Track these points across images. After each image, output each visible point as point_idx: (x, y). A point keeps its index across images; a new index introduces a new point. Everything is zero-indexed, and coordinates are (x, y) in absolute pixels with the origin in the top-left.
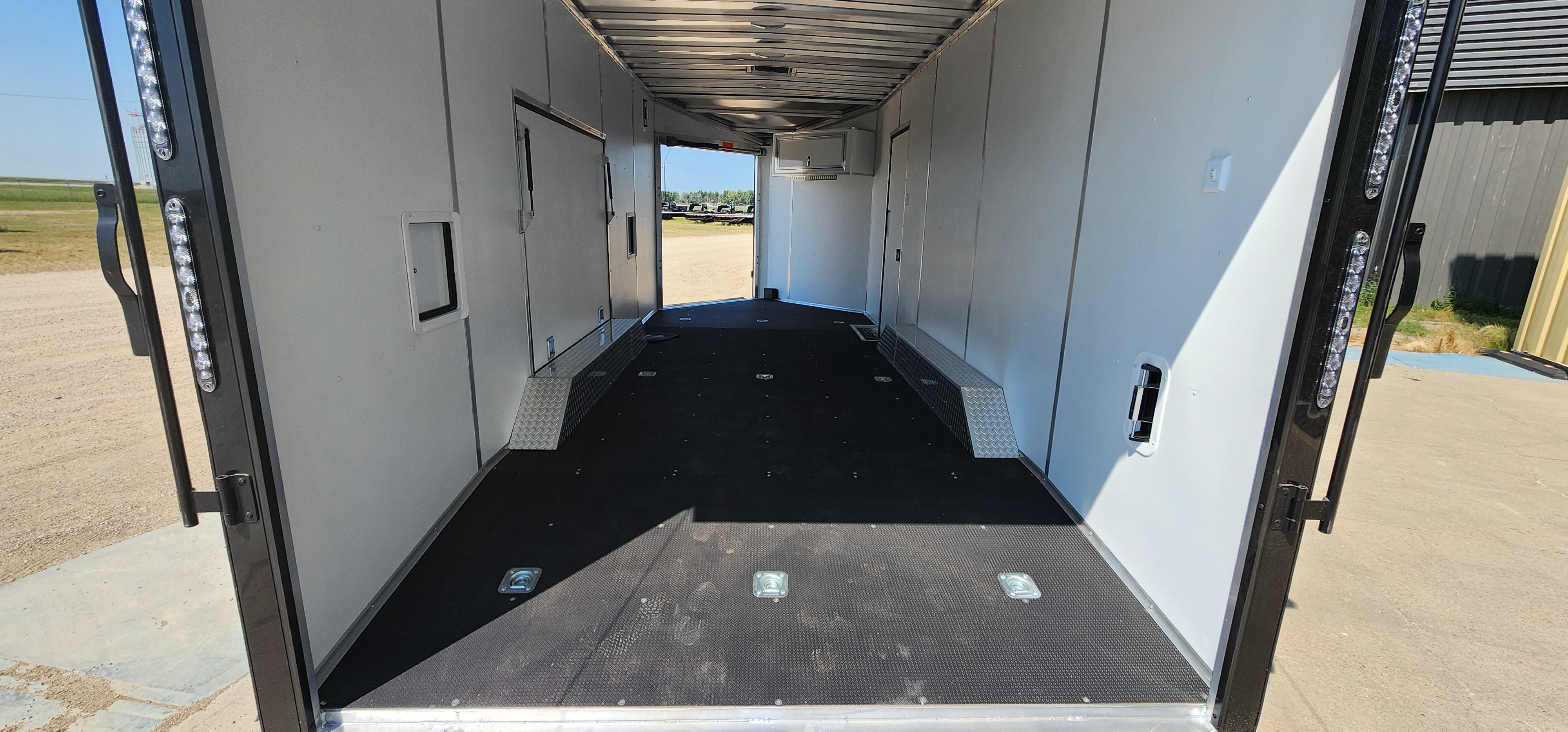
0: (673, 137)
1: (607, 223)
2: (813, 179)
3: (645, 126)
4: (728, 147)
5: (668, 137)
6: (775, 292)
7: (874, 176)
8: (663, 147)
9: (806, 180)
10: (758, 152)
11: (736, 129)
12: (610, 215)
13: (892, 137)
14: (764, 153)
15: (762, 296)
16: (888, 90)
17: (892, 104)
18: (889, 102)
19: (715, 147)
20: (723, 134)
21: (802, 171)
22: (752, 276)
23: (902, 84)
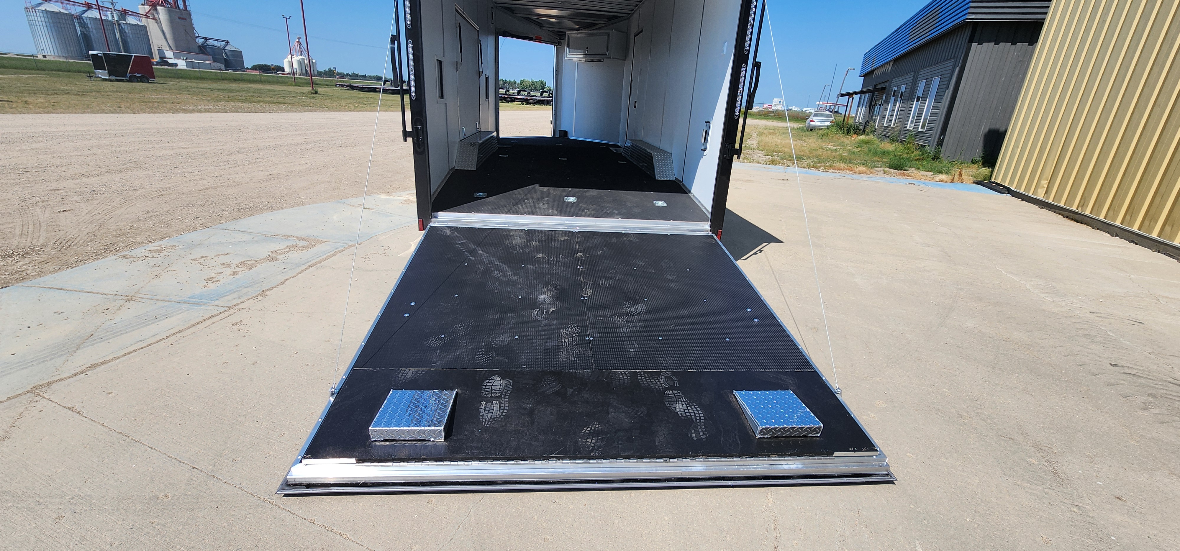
0: (507, 32)
1: (479, 78)
2: (589, 61)
3: (492, 24)
4: (539, 40)
5: (504, 31)
6: (565, 133)
7: (625, 60)
8: (501, 38)
9: (585, 61)
10: (556, 43)
11: (544, 28)
12: (481, 73)
13: (635, 37)
14: (560, 44)
15: (557, 135)
16: (633, 8)
17: (636, 16)
18: (634, 15)
19: (531, 39)
20: (536, 31)
21: (582, 56)
22: (552, 123)
23: (641, 5)
